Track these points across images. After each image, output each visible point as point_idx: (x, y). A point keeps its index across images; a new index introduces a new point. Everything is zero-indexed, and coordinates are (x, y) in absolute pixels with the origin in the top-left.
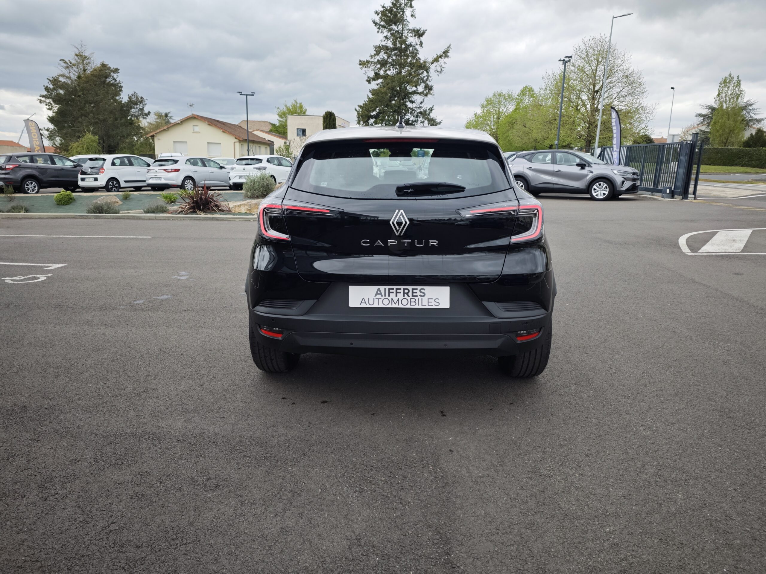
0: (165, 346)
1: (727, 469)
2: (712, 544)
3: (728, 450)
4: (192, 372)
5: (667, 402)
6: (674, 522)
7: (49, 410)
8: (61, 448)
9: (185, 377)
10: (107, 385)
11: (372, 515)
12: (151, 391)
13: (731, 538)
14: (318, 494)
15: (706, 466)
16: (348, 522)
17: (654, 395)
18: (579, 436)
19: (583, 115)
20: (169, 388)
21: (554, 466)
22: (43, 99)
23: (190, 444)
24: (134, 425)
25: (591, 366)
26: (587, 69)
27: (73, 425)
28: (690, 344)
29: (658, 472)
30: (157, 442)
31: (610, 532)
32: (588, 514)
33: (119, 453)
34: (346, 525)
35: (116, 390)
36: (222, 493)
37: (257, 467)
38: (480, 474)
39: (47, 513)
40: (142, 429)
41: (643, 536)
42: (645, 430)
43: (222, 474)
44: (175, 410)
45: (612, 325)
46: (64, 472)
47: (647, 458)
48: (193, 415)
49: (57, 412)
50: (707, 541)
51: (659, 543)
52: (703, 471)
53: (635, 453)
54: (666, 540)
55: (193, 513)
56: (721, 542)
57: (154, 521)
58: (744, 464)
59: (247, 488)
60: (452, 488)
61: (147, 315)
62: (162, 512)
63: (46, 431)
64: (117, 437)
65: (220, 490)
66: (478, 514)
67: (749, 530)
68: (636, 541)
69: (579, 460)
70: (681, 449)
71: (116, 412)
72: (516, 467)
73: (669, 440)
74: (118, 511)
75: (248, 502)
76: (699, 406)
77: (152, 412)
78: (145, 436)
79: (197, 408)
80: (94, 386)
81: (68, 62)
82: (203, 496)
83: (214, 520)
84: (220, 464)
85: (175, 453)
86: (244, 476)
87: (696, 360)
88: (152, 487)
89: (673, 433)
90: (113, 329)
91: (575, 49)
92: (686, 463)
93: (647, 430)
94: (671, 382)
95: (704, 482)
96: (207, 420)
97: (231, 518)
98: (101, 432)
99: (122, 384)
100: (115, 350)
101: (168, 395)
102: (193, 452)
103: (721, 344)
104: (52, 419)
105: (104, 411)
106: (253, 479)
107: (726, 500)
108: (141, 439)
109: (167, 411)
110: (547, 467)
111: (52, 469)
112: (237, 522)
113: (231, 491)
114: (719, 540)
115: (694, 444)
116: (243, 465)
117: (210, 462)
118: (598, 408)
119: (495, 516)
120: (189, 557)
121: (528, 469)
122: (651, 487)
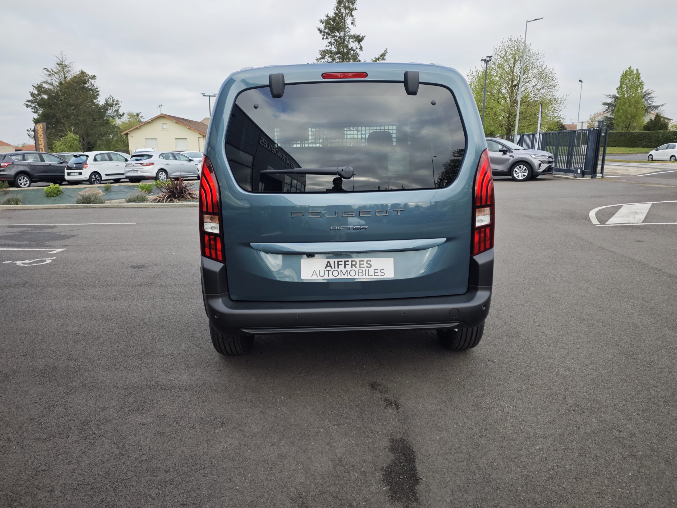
0: (163, 315)
1: (631, 399)
2: (620, 455)
3: (632, 384)
4: (189, 335)
5: (582, 348)
6: (590, 440)
7: (75, 369)
8: (91, 399)
9: (183, 339)
10: (120, 348)
11: (349, 442)
12: (158, 351)
13: (635, 450)
14: (305, 427)
15: (615, 397)
16: (331, 448)
17: (571, 343)
18: (511, 377)
19: (504, 107)
20: (172, 349)
21: (492, 400)
22: (29, 104)
23: (196, 392)
24: (147, 379)
25: (519, 321)
26: (506, 66)
27: (98, 380)
28: (601, 301)
29: (576, 403)
30: (169, 391)
31: (539, 449)
32: (522, 436)
33: (139, 401)
34: (329, 450)
35: (128, 352)
36: (227, 429)
37: (253, 408)
38: (433, 409)
39: (89, 449)
40: (155, 382)
41: (566, 451)
42: (565, 370)
43: (226, 415)
44: (179, 366)
45: (535, 287)
46: (97, 417)
47: (567, 393)
48: (195, 369)
49: (82, 370)
50: (616, 454)
51: (579, 456)
52: (612, 401)
53: (557, 389)
54: (584, 454)
55: (206, 445)
56: (627, 454)
57: (176, 452)
58: (645, 394)
59: (247, 425)
60: (412, 420)
61: (143, 290)
62: (181, 445)
63: (76, 386)
64: (135, 388)
65: (226, 427)
66: (434, 439)
67: (649, 444)
68: (560, 455)
69: (512, 395)
70: (594, 384)
71: (131, 369)
72: (462, 402)
73: (584, 378)
74: (146, 445)
75: (249, 435)
76: (609, 351)
77: (161, 368)
78: (158, 387)
79: (197, 364)
80: (109, 349)
81: (51, 70)
82: (212, 432)
83: (224, 450)
84: (223, 407)
85: (185, 400)
86: (243, 415)
87: (606, 313)
88: (170, 426)
89: (587, 373)
90: (117, 302)
91: (495, 50)
92: (599, 395)
93: (566, 371)
94: (585, 332)
95: (614, 409)
96: (207, 373)
97: (238, 448)
98: (121, 385)
99: (132, 347)
100: (121, 319)
101: (172, 354)
102: (199, 399)
103: (626, 300)
104: (79, 376)
105: (121, 369)
106: (251, 417)
107: (631, 422)
108: (155, 390)
109: (173, 367)
110: (487, 401)
111: (86, 415)
112: (242, 450)
113: (234, 428)
114: (626, 453)
115: (605, 381)
116: (241, 407)
117: (214, 406)
118: (526, 354)
119: (447, 440)
120: (208, 478)
121: (472, 403)
122: (571, 415)
